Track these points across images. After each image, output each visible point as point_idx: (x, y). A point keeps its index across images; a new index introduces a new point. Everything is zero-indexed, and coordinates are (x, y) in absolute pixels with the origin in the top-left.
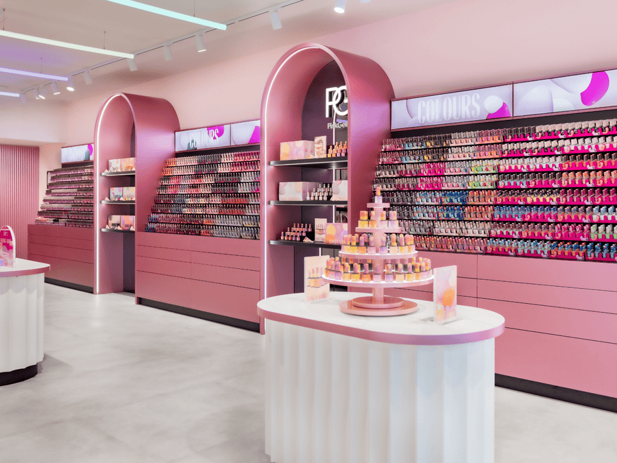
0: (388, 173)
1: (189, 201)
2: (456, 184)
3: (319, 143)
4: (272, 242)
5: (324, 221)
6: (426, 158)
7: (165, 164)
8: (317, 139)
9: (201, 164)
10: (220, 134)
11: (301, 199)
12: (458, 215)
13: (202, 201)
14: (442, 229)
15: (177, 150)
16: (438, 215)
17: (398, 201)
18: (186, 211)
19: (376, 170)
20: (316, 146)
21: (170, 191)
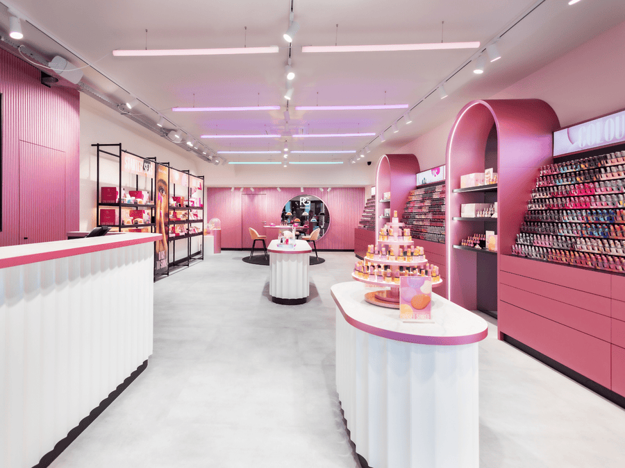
0: (541, 194)
1: (417, 217)
2: (606, 203)
3: (487, 174)
4: (456, 247)
5: (493, 233)
6: (578, 179)
7: (410, 194)
8: (487, 171)
9: (426, 192)
10: (438, 173)
11: (474, 216)
12: (603, 233)
13: (423, 217)
14: (583, 246)
15: (417, 185)
16: (582, 232)
17: (547, 219)
18: (415, 223)
19: (532, 192)
20: (486, 176)
21: (410, 211)
